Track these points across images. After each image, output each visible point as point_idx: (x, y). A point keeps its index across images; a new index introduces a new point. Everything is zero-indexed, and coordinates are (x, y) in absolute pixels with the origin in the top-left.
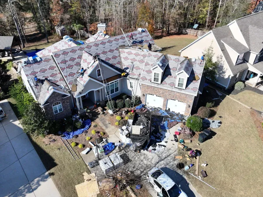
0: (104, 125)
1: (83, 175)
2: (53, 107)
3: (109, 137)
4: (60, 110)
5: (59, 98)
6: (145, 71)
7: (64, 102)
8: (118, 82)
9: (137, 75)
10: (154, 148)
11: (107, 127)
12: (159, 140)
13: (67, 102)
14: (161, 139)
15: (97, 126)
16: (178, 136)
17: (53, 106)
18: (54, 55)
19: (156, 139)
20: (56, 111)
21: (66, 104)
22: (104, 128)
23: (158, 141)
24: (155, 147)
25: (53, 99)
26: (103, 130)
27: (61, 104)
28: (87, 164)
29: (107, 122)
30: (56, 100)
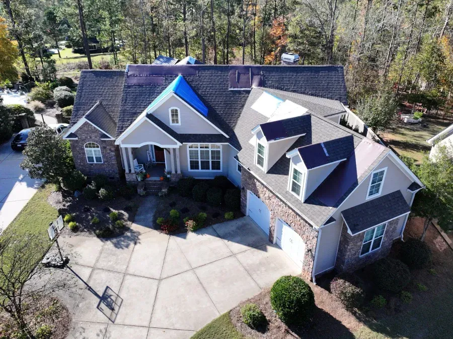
2: (85, 149)
4: (98, 159)
5: (96, 137)
7: (105, 148)
8: (221, 150)
13: (110, 150)
17: (86, 147)
20: (91, 159)
21: (109, 153)
25: (86, 135)
27: (99, 149)
30: (91, 138)
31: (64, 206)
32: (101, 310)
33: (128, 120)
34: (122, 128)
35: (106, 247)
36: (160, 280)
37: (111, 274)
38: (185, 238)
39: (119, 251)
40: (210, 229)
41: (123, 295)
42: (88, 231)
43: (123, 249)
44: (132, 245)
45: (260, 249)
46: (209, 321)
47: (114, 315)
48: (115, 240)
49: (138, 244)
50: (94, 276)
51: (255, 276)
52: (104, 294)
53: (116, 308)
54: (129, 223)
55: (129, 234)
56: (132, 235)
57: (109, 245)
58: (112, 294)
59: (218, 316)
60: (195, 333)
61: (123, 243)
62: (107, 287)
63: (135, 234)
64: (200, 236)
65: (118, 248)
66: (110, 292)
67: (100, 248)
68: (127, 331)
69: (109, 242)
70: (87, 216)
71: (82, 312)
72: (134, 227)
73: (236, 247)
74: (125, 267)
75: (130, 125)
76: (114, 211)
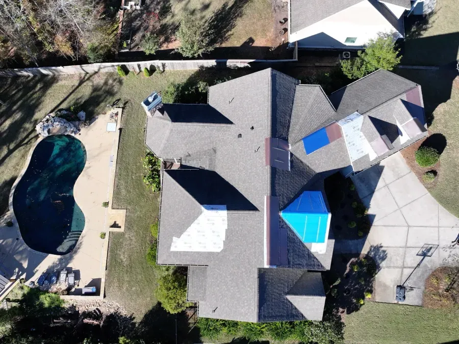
31: (343, 312)
32: (432, 254)
33: (313, 261)
34: (319, 265)
35: (384, 266)
36: (409, 226)
37: (407, 255)
38: (374, 216)
39: (388, 256)
40: (365, 200)
41: (422, 244)
42: (371, 282)
43: (387, 254)
44: (383, 249)
45: (382, 171)
46: (433, 198)
47: (434, 246)
48: (379, 261)
49: (382, 245)
50: (409, 265)
51: (402, 174)
52: (422, 255)
53: (430, 246)
54: (361, 256)
55: (372, 253)
56: (373, 251)
57: (383, 264)
58: (421, 251)
59: (429, 194)
60: (439, 205)
61: (381, 255)
62: (417, 255)
63: (372, 249)
64: (371, 206)
65: (386, 257)
66: (420, 253)
67: (386, 269)
68: (441, 237)
69: (381, 265)
70: (355, 289)
71: (434, 263)
72: (365, 251)
73: (380, 183)
74: (400, 249)
75: (317, 259)
76: (347, 271)
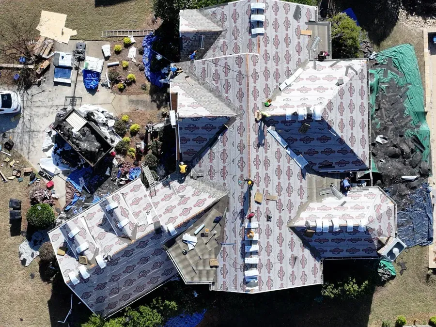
0: (138, 101)
1: (74, 29)
3: (111, 92)
6: (143, 198)
9: (159, 190)
10: (52, 136)
11: (131, 101)
12: (59, 153)
14: (58, 157)
15: (143, 89)
16: (47, 181)
18: (241, 56)
19: (64, 149)
22: (133, 97)
23: (58, 149)
24: (52, 138)
26: (130, 94)
28: (86, 42)
29: (141, 108)
